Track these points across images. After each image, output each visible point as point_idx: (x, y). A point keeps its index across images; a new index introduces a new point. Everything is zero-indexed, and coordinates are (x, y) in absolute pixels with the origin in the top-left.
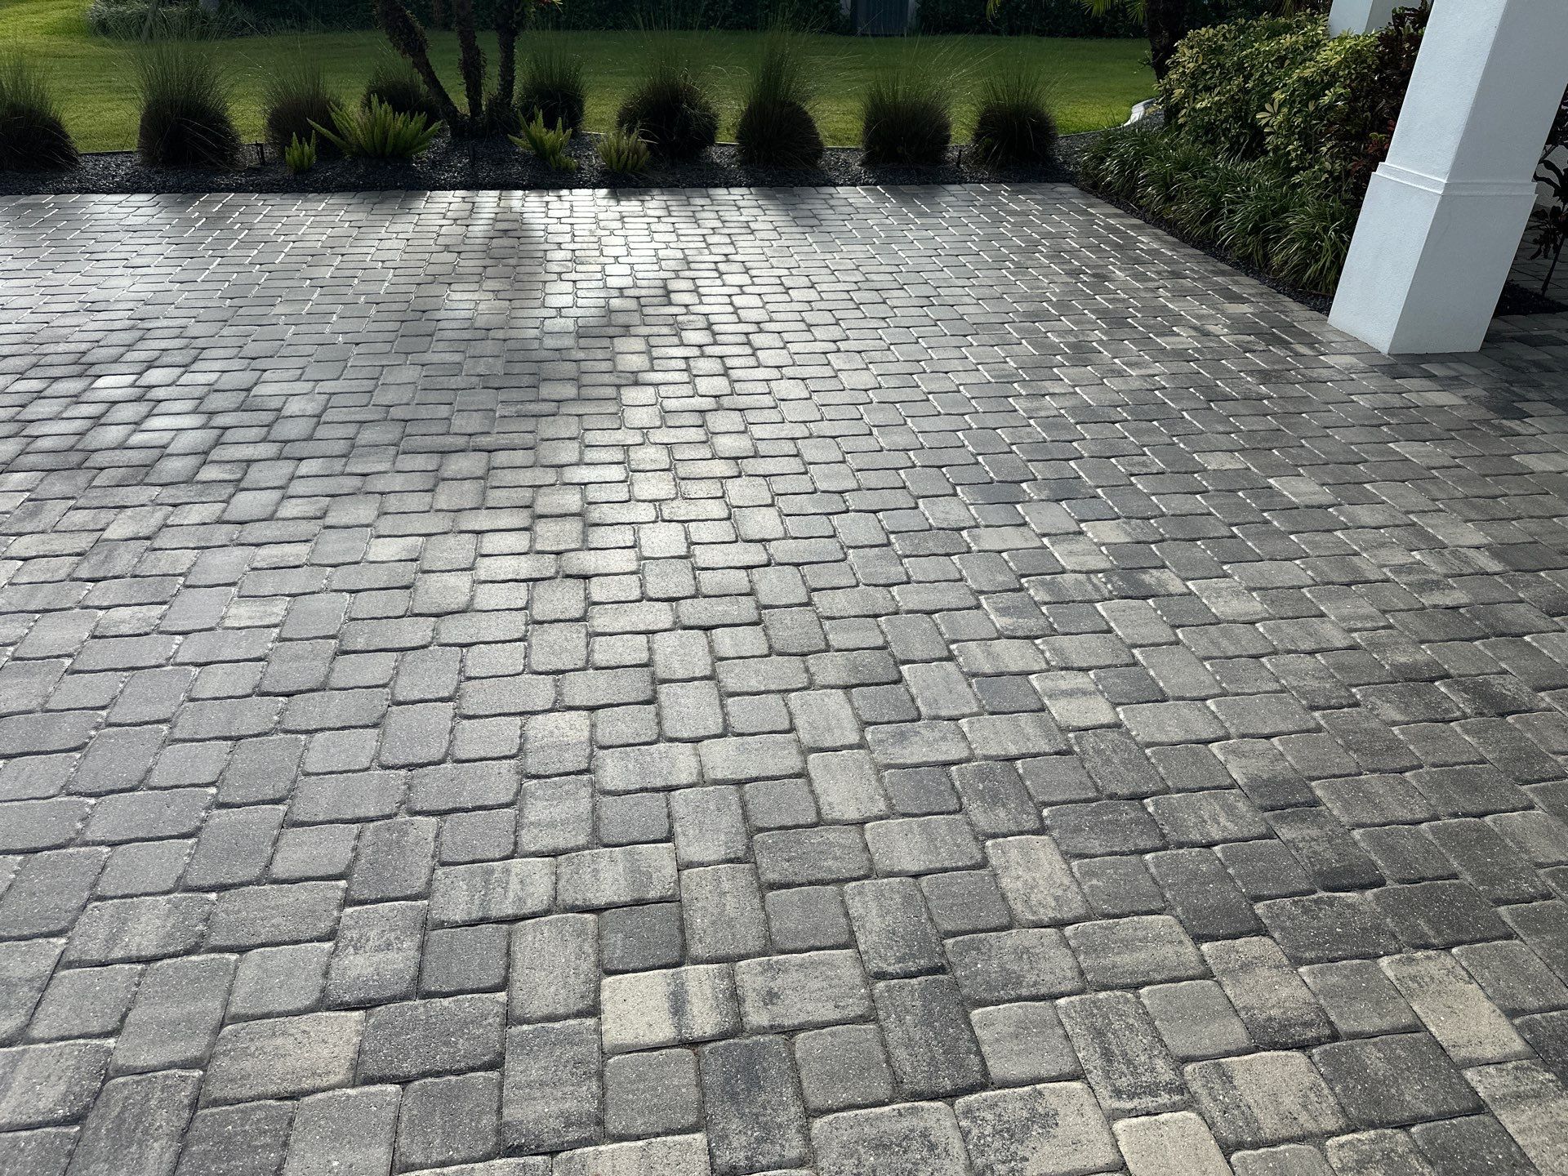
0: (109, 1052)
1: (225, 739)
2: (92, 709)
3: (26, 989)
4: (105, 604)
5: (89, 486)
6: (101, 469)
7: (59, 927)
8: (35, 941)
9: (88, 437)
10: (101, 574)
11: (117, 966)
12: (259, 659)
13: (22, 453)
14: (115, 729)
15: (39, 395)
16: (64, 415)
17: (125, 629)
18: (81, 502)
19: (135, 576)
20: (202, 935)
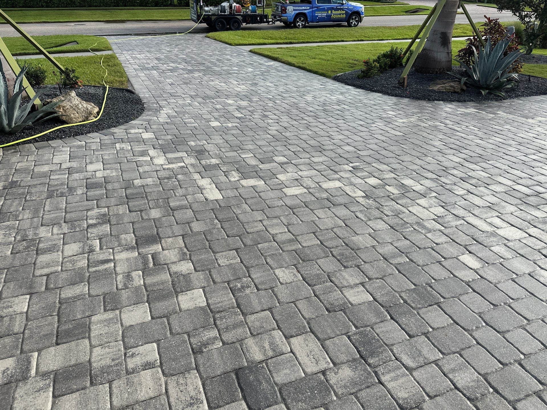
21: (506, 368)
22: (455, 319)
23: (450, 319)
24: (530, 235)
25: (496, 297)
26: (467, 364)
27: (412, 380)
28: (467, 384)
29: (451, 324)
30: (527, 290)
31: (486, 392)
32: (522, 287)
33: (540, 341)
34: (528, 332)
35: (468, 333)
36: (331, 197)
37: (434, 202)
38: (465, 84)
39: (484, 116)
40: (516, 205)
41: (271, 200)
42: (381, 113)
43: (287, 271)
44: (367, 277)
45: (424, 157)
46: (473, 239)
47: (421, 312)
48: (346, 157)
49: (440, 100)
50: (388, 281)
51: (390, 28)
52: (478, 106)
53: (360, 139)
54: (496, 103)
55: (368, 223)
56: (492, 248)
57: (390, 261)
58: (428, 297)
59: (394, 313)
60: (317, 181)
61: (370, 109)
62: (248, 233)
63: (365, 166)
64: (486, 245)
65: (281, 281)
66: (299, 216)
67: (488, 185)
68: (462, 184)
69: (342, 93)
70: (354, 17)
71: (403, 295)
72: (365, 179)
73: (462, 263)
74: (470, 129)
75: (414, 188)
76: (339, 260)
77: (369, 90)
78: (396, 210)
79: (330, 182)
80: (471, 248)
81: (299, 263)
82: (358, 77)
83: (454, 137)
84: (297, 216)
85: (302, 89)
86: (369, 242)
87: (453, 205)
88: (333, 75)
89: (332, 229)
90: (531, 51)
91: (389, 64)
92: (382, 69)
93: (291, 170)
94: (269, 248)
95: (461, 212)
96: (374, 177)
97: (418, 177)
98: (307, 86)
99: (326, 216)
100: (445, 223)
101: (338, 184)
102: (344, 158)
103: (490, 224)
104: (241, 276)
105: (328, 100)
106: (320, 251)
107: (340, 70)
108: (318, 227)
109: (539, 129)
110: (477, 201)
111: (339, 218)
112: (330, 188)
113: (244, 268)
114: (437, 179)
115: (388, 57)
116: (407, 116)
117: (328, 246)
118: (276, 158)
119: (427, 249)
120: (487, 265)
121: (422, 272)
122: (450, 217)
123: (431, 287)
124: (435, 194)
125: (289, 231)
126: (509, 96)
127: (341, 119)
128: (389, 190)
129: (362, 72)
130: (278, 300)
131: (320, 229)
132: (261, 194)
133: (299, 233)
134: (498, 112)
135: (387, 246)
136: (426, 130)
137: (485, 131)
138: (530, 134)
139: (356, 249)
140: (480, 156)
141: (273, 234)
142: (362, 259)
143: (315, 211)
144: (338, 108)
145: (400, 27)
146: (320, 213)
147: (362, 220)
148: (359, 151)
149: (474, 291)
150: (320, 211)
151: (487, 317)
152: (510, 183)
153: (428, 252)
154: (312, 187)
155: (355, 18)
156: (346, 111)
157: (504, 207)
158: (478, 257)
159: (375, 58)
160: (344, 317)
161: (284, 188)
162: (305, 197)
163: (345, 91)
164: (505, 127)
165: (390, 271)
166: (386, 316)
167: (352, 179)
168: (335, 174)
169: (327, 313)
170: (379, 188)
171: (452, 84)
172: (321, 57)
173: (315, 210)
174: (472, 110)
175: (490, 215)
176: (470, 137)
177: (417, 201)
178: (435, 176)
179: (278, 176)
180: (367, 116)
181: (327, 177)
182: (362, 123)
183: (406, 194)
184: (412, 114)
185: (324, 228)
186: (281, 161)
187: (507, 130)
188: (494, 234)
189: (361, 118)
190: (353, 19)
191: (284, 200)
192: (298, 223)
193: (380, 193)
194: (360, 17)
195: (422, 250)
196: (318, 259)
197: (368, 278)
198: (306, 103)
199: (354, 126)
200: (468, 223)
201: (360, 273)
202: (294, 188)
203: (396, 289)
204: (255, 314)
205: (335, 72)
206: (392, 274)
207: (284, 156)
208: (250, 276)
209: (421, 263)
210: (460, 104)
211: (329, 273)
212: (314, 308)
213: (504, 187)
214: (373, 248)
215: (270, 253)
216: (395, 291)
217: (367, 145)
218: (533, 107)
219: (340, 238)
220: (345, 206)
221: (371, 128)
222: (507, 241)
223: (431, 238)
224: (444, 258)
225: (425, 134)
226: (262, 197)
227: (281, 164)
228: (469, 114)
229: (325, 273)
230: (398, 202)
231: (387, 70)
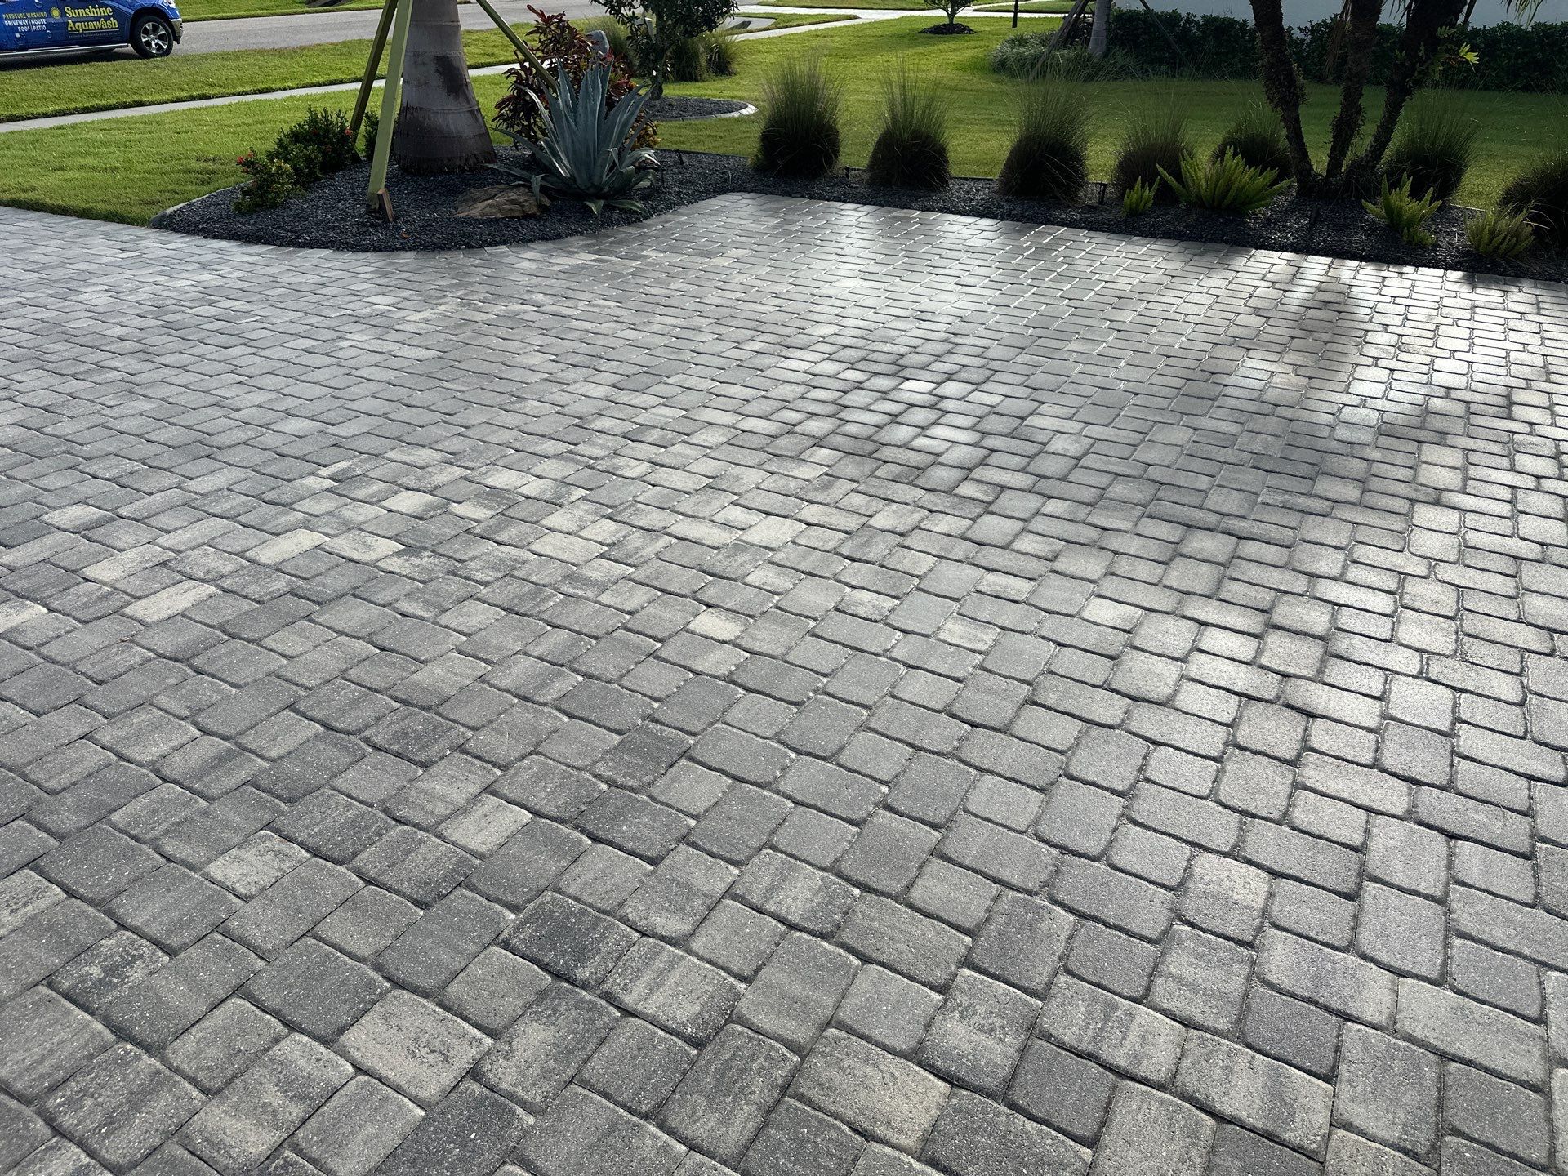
0: (738, 996)
1: (909, 745)
2: (817, 673)
3: (700, 902)
4: (854, 583)
5: (872, 475)
6: (885, 462)
7: (737, 858)
8: (719, 861)
9: (883, 432)
10: (857, 555)
11: (768, 918)
12: (958, 680)
13: (833, 432)
14: (827, 698)
15: (859, 386)
16: (872, 407)
17: (861, 611)
18: (862, 488)
19: (883, 566)
20: (838, 926)
21: (866, 829)
22: (733, 771)
23: (724, 777)
24: (809, 524)
25: (795, 684)
26: (793, 861)
27: (695, 964)
28: (809, 905)
29: (728, 787)
30: (844, 645)
31: (849, 901)
32: (832, 642)
33: (902, 741)
34: (877, 732)
35: (771, 790)
36: (301, 582)
37: (586, 511)
38: (544, 190)
39: (619, 268)
40: (759, 466)
41: (96, 658)
42: (351, 306)
43: (249, 855)
44: (494, 765)
45: (517, 402)
46: (704, 572)
47: (655, 791)
48: (299, 453)
49: (497, 244)
50: (553, 752)
51: (279, 53)
52: (594, 246)
53: (318, 391)
54: (632, 231)
55: (443, 620)
56: (749, 579)
57: (537, 698)
58: (658, 748)
59: (597, 824)
60: (237, 548)
61: (314, 299)
62: (53, 793)
63: (368, 466)
64: (733, 576)
65: (243, 891)
66: (220, 675)
67: (688, 435)
68: (632, 448)
69: (205, 267)
70: (149, 26)
71: (600, 769)
72: (383, 503)
73: (702, 636)
74: (598, 306)
75: (524, 490)
76: (399, 755)
77: (288, 245)
78: (503, 562)
79: (279, 539)
80: (709, 595)
81: (281, 813)
82: (239, 209)
83: (570, 336)
84: (213, 676)
85: (60, 274)
86: (467, 670)
87: (632, 505)
88: (151, 213)
89: (343, 675)
90: (661, 90)
91: (320, 159)
92: (306, 178)
93: (131, 540)
94: (155, 811)
95: (655, 519)
96: (407, 489)
97: (522, 459)
98: (70, 260)
99: (309, 644)
100: (631, 557)
101: (306, 539)
102: (297, 458)
103: (725, 525)
104: (89, 941)
105: (165, 293)
106: (331, 751)
107: (168, 195)
108: (297, 685)
109: (741, 278)
110: (679, 480)
111: (351, 636)
112: (287, 557)
113: (91, 910)
114: (570, 452)
115: (308, 141)
116: (427, 301)
117: (350, 728)
118: (54, 517)
119: (614, 634)
120: (751, 621)
121: (622, 695)
122: (636, 539)
123: (657, 721)
124: (582, 492)
125: (205, 732)
126: (653, 208)
127: (235, 343)
128: (464, 514)
129: (245, 193)
130: (255, 950)
131: (306, 688)
132: (51, 650)
133: (243, 726)
134: (645, 253)
135: (516, 663)
136: (493, 329)
137: (633, 305)
138: (728, 295)
139: (436, 705)
140: (647, 371)
141: (153, 762)
142: (463, 725)
143: (268, 642)
144: (212, 311)
145: (309, 48)
146: (288, 641)
147: (423, 619)
148: (333, 425)
149: (748, 690)
150: (285, 634)
151: (792, 739)
152: (728, 419)
153: (618, 640)
154: (225, 571)
155: (155, 29)
156: (241, 318)
157: (738, 478)
158: (727, 610)
159: (271, 145)
160: (473, 900)
161: (128, 604)
162: (217, 610)
163: (209, 257)
164: (672, 286)
165: (547, 725)
166: (580, 841)
167: (347, 513)
168: (287, 513)
169: (421, 913)
170: (432, 516)
171: (512, 195)
172: (83, 162)
173: (266, 636)
174: (583, 258)
175: (716, 504)
176: (607, 327)
177: (546, 522)
178: (564, 447)
179: (89, 572)
180: (314, 320)
181: (264, 528)
182: (308, 343)
183: (511, 512)
184: (439, 294)
185: (319, 681)
186: (78, 523)
187: (679, 293)
188: (741, 546)
189: (301, 329)
190: (146, 32)
191: (144, 642)
192: (227, 697)
193: (438, 528)
194: (170, 25)
195: (603, 642)
196: (334, 776)
197: (500, 767)
198: (89, 314)
199: (287, 357)
200: (678, 538)
201: (473, 764)
202: (164, 594)
203: (580, 763)
204: (193, 1030)
205: (153, 203)
206: (556, 730)
207: (84, 502)
208: (122, 926)
209: (612, 673)
210: (550, 245)
211: (383, 801)
212: (377, 919)
213: (721, 431)
214: (483, 682)
215: (166, 824)
216: (578, 769)
217: (349, 405)
218: (712, 227)
219: (377, 691)
220: (354, 595)
221: (341, 354)
222: (771, 554)
223: (612, 603)
224: (660, 640)
225: (495, 342)
226: (58, 658)
227: (84, 531)
228: (583, 268)
229: (371, 806)
230: (498, 538)
231: (318, 179)
